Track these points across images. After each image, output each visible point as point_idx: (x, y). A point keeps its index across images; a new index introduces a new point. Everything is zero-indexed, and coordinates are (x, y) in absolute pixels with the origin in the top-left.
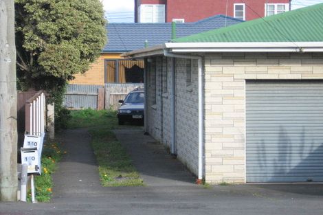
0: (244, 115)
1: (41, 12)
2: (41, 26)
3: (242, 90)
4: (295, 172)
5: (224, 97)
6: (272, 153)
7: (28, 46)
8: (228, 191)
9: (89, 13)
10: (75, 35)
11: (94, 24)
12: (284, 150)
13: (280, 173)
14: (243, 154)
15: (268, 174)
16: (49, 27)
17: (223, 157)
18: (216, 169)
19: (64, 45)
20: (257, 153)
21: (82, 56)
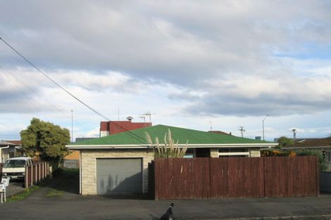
0: (96, 170)
1: (46, 134)
2: (46, 139)
3: (95, 162)
4: (114, 190)
5: (88, 164)
6: (106, 184)
7: (41, 146)
8: (89, 197)
9: (64, 134)
10: (59, 142)
11: (65, 138)
12: (110, 182)
13: (109, 191)
14: (95, 184)
15: (104, 191)
16: (48, 139)
17: (88, 185)
18: (86, 190)
19: (55, 145)
20: (101, 184)
21: (61, 149)
